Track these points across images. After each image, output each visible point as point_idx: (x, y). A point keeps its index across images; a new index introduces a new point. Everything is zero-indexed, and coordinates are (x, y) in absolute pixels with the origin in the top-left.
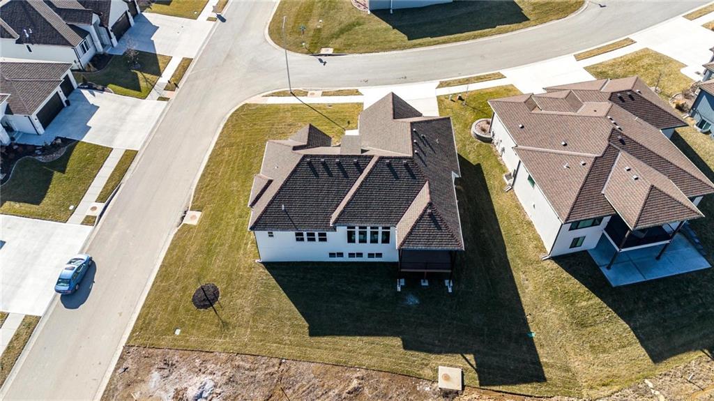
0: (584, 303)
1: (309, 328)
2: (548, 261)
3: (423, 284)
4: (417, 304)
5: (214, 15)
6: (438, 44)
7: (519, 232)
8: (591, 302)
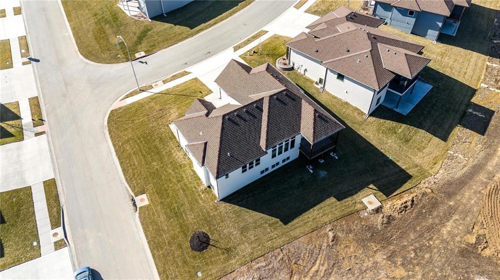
0: (400, 130)
1: (281, 221)
2: (369, 118)
3: (321, 162)
4: (326, 174)
5: (26, 60)
6: (212, 25)
7: (344, 110)
8: (402, 128)
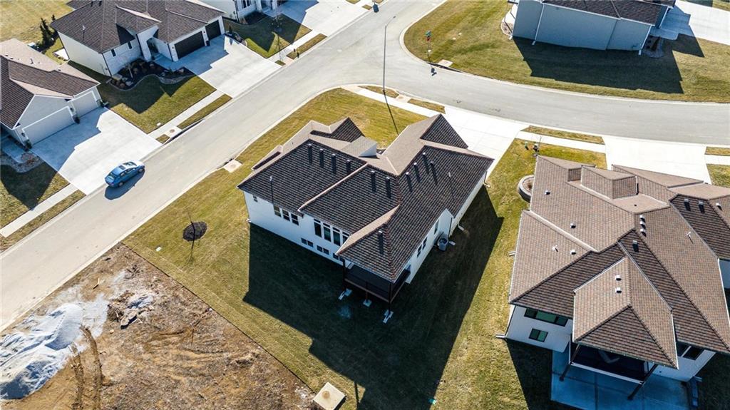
1: (247, 294)
2: (500, 341)
3: (365, 303)
4: (348, 318)
5: (372, 4)
6: (559, 88)
7: (493, 298)
